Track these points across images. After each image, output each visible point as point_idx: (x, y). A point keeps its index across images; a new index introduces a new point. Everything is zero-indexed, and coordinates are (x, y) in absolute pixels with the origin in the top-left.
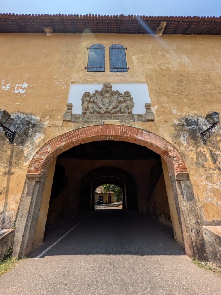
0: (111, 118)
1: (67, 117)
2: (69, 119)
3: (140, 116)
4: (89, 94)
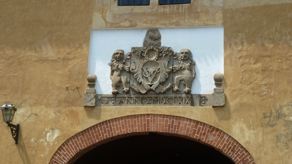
0: (156, 101)
1: (90, 101)
2: (92, 105)
3: (203, 98)
4: (122, 56)
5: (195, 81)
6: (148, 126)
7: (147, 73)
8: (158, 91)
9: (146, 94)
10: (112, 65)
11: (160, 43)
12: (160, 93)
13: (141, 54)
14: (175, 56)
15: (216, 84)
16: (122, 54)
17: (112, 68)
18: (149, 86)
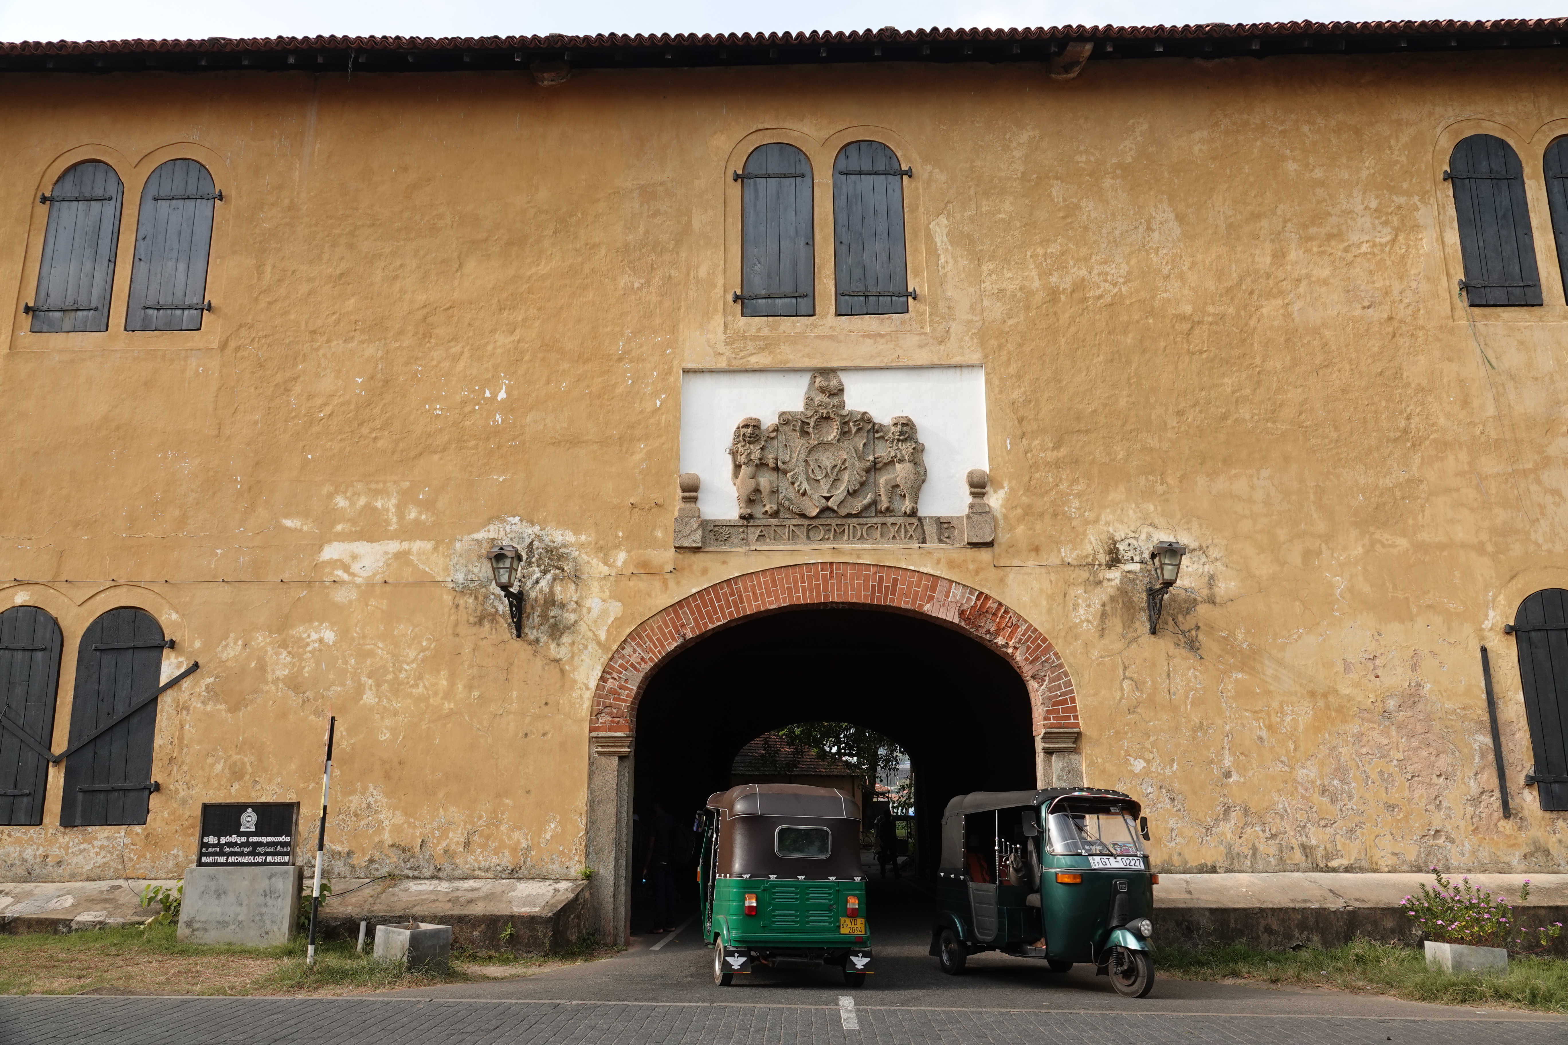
0: (839, 533)
1: (689, 535)
2: (694, 545)
3: (946, 526)
4: (757, 431)
5: (925, 486)
6: (826, 590)
7: (817, 471)
8: (843, 512)
9: (816, 517)
10: (734, 453)
11: (842, 404)
12: (849, 515)
13: (802, 428)
14: (877, 432)
15: (972, 493)
16: (757, 426)
17: (735, 460)
18: (824, 501)
